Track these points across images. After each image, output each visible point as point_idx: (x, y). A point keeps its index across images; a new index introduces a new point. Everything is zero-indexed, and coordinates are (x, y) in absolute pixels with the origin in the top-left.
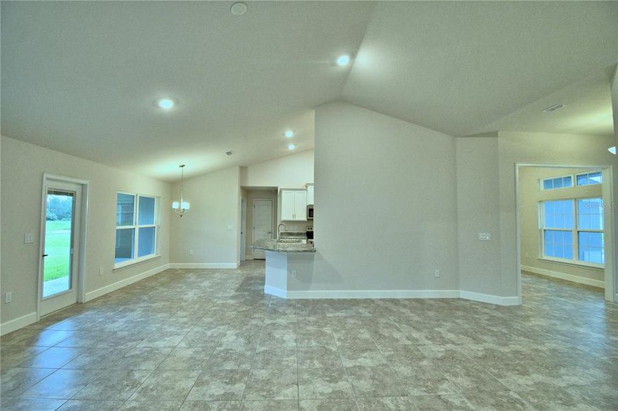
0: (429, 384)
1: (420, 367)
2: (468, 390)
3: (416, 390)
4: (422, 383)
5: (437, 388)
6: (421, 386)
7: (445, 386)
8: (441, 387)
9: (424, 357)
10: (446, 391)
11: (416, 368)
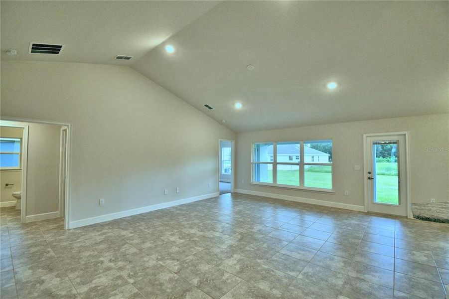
0: (186, 265)
1: (197, 274)
2: (161, 272)
3: (191, 258)
4: (190, 264)
5: (180, 265)
6: (189, 262)
7: (176, 268)
8: (179, 266)
9: (198, 287)
10: (175, 265)
11: (199, 272)
